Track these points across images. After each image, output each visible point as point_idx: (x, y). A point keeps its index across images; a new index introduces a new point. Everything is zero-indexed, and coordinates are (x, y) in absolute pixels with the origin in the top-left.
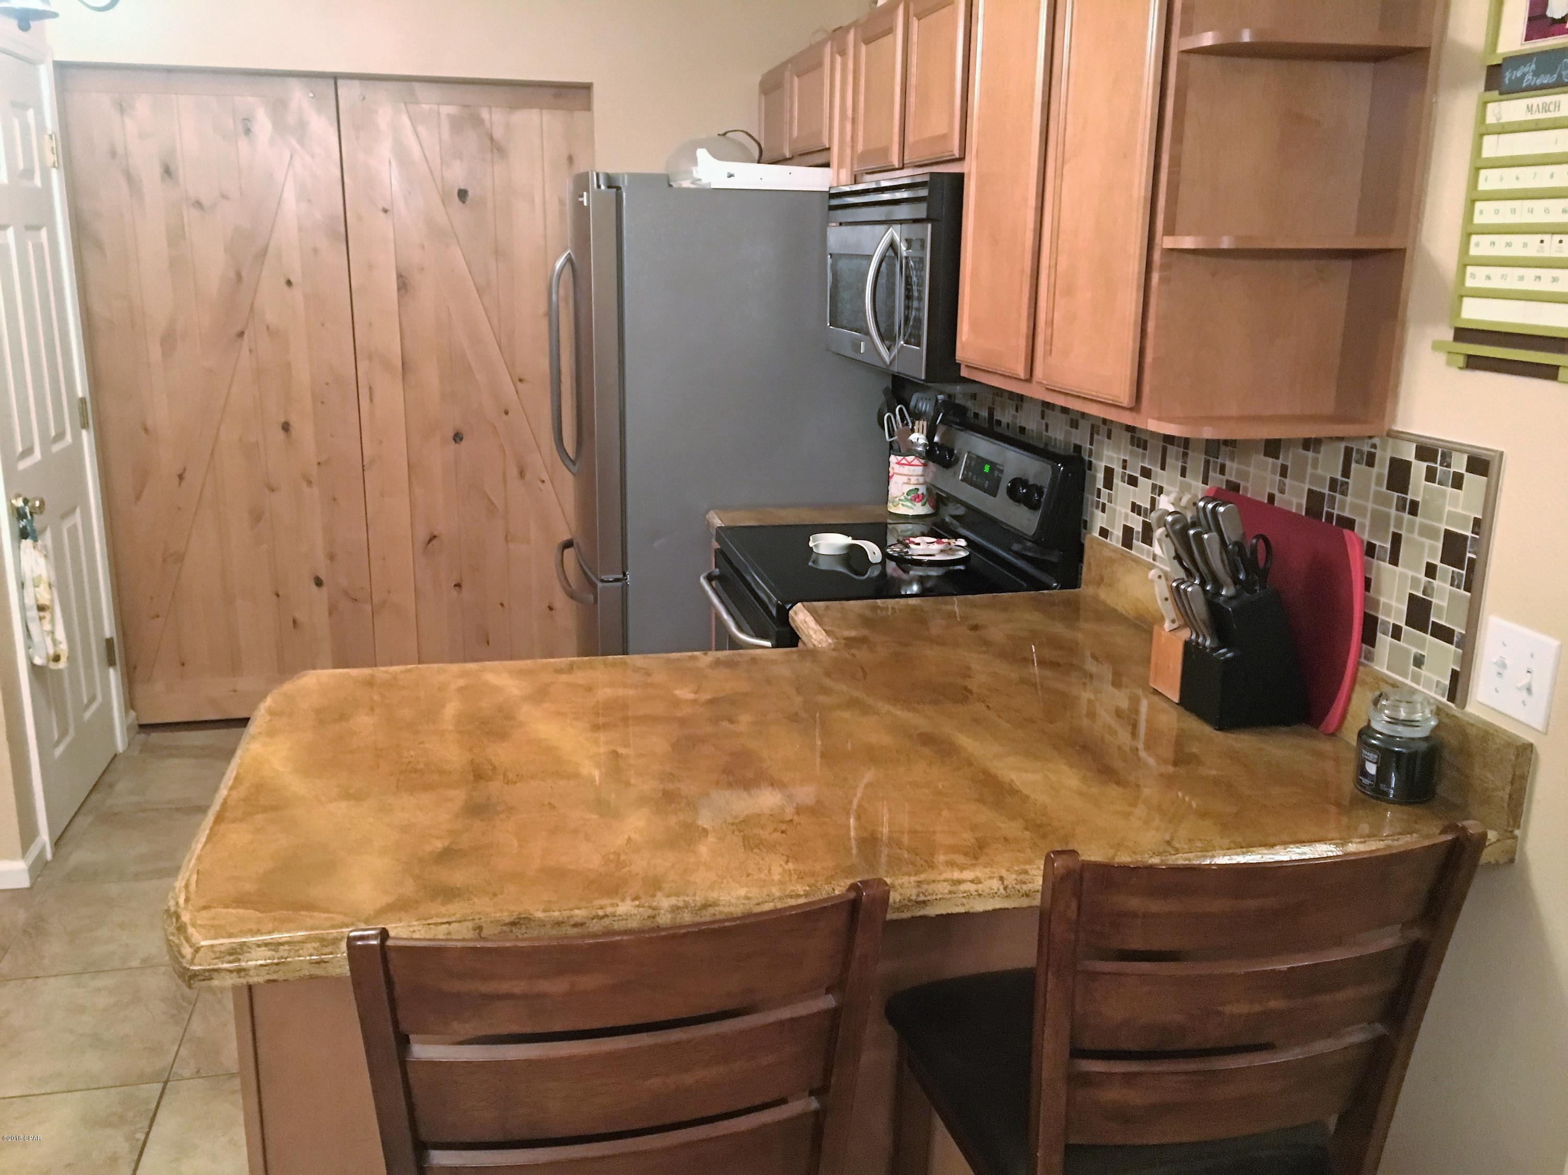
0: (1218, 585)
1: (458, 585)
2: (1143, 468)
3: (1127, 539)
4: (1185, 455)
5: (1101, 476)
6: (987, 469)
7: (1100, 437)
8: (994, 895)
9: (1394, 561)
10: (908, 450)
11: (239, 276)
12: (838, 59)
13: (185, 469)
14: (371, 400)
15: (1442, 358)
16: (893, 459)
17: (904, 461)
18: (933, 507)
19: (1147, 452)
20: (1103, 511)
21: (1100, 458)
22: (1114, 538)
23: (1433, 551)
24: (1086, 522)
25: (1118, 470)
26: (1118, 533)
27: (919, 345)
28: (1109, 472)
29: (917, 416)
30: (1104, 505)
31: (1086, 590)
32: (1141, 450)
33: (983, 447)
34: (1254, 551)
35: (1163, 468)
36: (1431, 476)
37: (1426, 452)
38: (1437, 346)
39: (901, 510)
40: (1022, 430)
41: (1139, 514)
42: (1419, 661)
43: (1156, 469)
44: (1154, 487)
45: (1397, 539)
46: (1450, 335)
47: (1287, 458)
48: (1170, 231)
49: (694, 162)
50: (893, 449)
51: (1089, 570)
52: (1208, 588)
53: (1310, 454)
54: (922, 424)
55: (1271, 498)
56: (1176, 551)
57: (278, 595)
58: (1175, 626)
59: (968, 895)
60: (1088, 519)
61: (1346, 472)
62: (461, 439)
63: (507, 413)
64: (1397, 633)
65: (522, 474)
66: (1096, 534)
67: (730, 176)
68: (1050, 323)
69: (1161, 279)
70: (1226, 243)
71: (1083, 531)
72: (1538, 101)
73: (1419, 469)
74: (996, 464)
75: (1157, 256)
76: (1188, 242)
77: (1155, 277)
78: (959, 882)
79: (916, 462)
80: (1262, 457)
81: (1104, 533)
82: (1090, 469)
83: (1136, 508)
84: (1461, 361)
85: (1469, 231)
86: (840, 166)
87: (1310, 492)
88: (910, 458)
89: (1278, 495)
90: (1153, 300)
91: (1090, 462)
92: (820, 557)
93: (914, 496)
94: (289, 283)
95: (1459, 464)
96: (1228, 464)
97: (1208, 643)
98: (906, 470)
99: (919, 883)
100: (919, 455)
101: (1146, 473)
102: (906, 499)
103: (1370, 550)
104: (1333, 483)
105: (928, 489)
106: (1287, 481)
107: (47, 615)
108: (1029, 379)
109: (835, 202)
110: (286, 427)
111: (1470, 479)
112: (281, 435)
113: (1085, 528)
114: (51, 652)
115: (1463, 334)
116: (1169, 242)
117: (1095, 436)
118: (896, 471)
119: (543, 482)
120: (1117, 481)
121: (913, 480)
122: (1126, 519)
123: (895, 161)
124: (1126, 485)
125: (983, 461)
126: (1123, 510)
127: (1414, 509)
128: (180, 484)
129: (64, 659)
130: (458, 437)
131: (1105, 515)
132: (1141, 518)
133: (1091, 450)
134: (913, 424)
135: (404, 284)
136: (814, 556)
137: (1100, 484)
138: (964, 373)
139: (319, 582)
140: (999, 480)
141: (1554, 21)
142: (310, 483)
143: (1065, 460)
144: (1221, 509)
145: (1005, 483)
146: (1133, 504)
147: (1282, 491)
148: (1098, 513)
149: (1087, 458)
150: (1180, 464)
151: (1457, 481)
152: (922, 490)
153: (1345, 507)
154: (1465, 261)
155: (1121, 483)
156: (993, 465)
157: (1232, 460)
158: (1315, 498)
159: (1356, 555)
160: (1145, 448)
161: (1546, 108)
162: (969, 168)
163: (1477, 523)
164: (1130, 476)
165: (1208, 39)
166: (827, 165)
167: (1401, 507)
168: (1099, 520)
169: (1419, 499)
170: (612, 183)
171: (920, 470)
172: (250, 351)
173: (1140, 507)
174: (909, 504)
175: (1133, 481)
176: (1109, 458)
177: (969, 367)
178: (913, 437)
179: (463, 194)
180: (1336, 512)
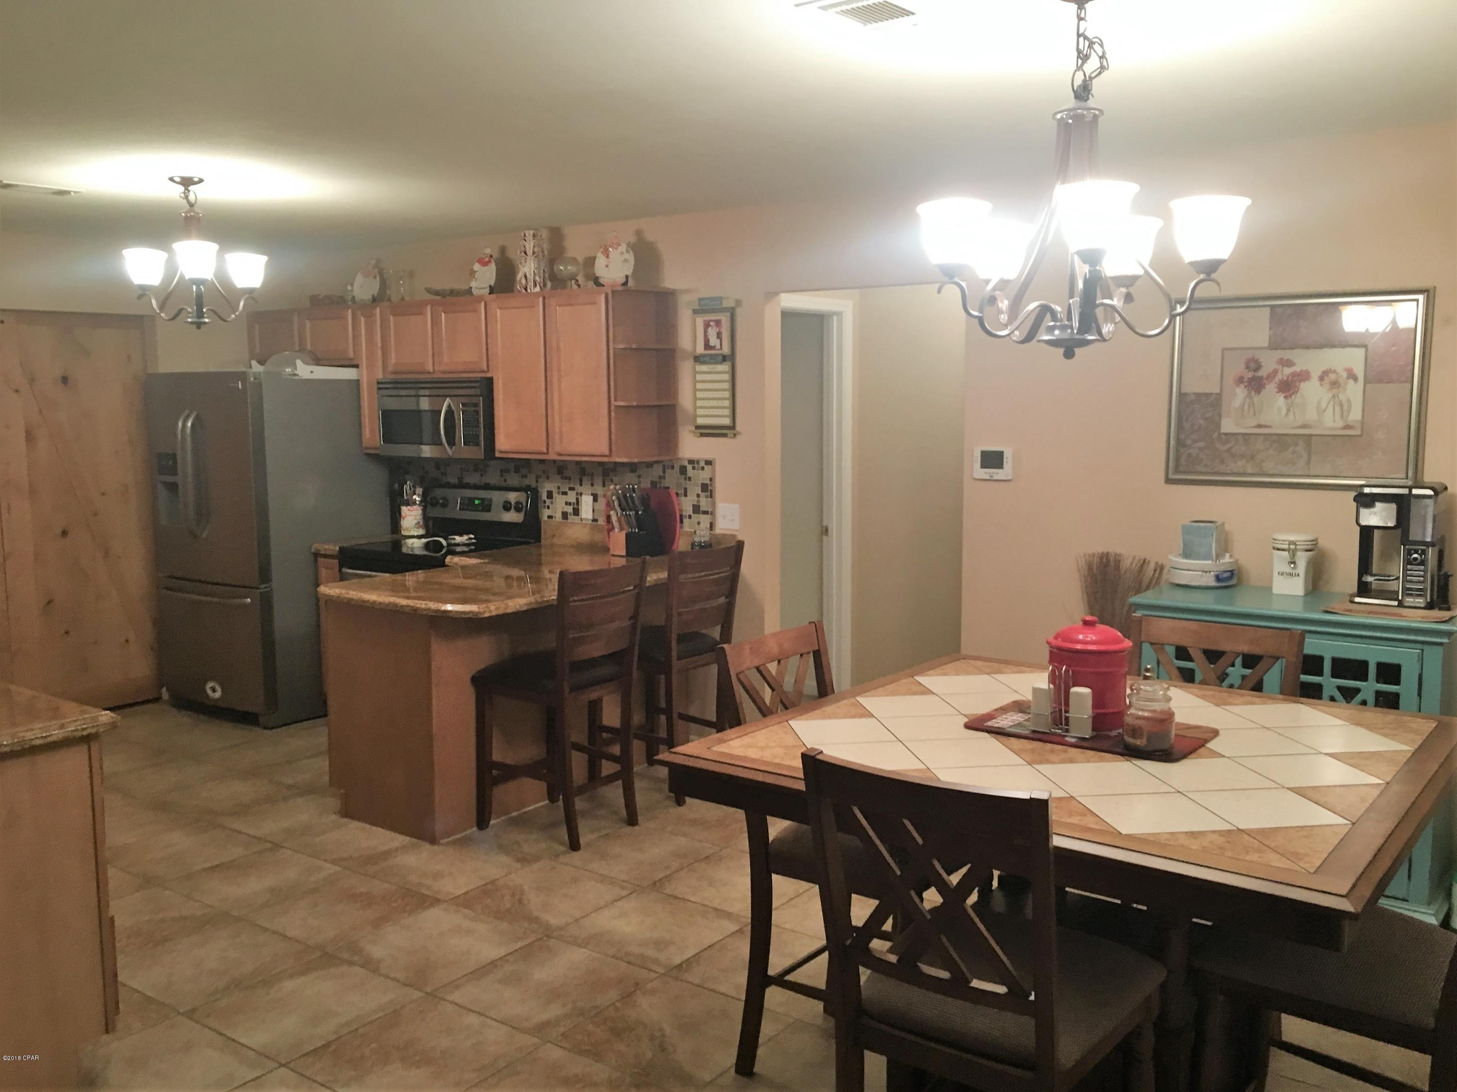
1: (67, 632)
2: (569, 487)
3: (565, 515)
4: (594, 479)
5: (545, 495)
6: (477, 502)
7: (542, 479)
9: (686, 495)
10: (412, 503)
12: (362, 319)
14: (9, 512)
15: (691, 435)
16: (403, 509)
17: (409, 508)
20: (549, 509)
21: (543, 487)
22: (557, 518)
23: (698, 490)
25: (555, 491)
26: (558, 516)
27: (478, 445)
28: (549, 493)
30: (549, 507)
31: (546, 542)
32: (566, 480)
33: (468, 493)
35: (581, 485)
36: (694, 468)
37: (691, 462)
38: (690, 431)
42: (699, 523)
44: (577, 494)
45: (686, 489)
46: (693, 428)
47: (635, 472)
48: (615, 400)
49: (295, 368)
50: (401, 504)
51: (545, 532)
54: (419, 490)
60: (540, 514)
61: (664, 472)
62: (67, 534)
63: (96, 515)
64: (690, 517)
65: (107, 554)
66: (546, 519)
67: (312, 372)
68: (560, 431)
72: (711, 366)
73: (689, 467)
74: (484, 498)
75: (612, 408)
76: (622, 404)
77: (614, 414)
79: (419, 508)
80: (629, 474)
81: (550, 517)
82: (540, 493)
83: (568, 504)
84: (699, 435)
85: (695, 399)
86: (370, 367)
87: (651, 481)
88: (413, 507)
90: (612, 421)
91: (538, 491)
93: (419, 526)
95: (702, 464)
96: (614, 478)
97: (636, 530)
98: (414, 513)
100: (420, 505)
101: (572, 489)
102: (415, 528)
103: (677, 494)
104: (660, 477)
105: (426, 521)
106: (642, 480)
108: (548, 453)
109: (381, 386)
111: (706, 467)
113: (540, 518)
115: (698, 427)
116: (615, 403)
117: (540, 478)
118: (405, 514)
120: (555, 494)
121: (418, 518)
122: (563, 509)
123: (430, 369)
124: (560, 496)
125: (476, 499)
126: (561, 506)
127: (690, 479)
130: (64, 534)
131: (550, 511)
132: (571, 507)
133: (537, 485)
134: (415, 490)
137: (545, 498)
138: (497, 455)
140: (490, 505)
141: (712, 347)
143: (529, 490)
145: (496, 504)
146: (566, 502)
148: (546, 510)
149: (535, 489)
150: (590, 482)
151: (703, 468)
152: (422, 522)
153: (666, 483)
154: (695, 408)
155: (557, 496)
156: (482, 501)
157: (616, 476)
158: (654, 484)
159: (674, 496)
160: (569, 479)
161: (713, 368)
162: (498, 376)
163: (711, 480)
164: (562, 492)
165: (619, 347)
166: (357, 366)
167: (685, 479)
168: (547, 513)
169: (691, 476)
171: (421, 512)
173: (570, 503)
174: (417, 530)
175: (565, 493)
176: (546, 487)
177: (501, 452)
178: (414, 497)
179: (65, 380)
180: (663, 485)
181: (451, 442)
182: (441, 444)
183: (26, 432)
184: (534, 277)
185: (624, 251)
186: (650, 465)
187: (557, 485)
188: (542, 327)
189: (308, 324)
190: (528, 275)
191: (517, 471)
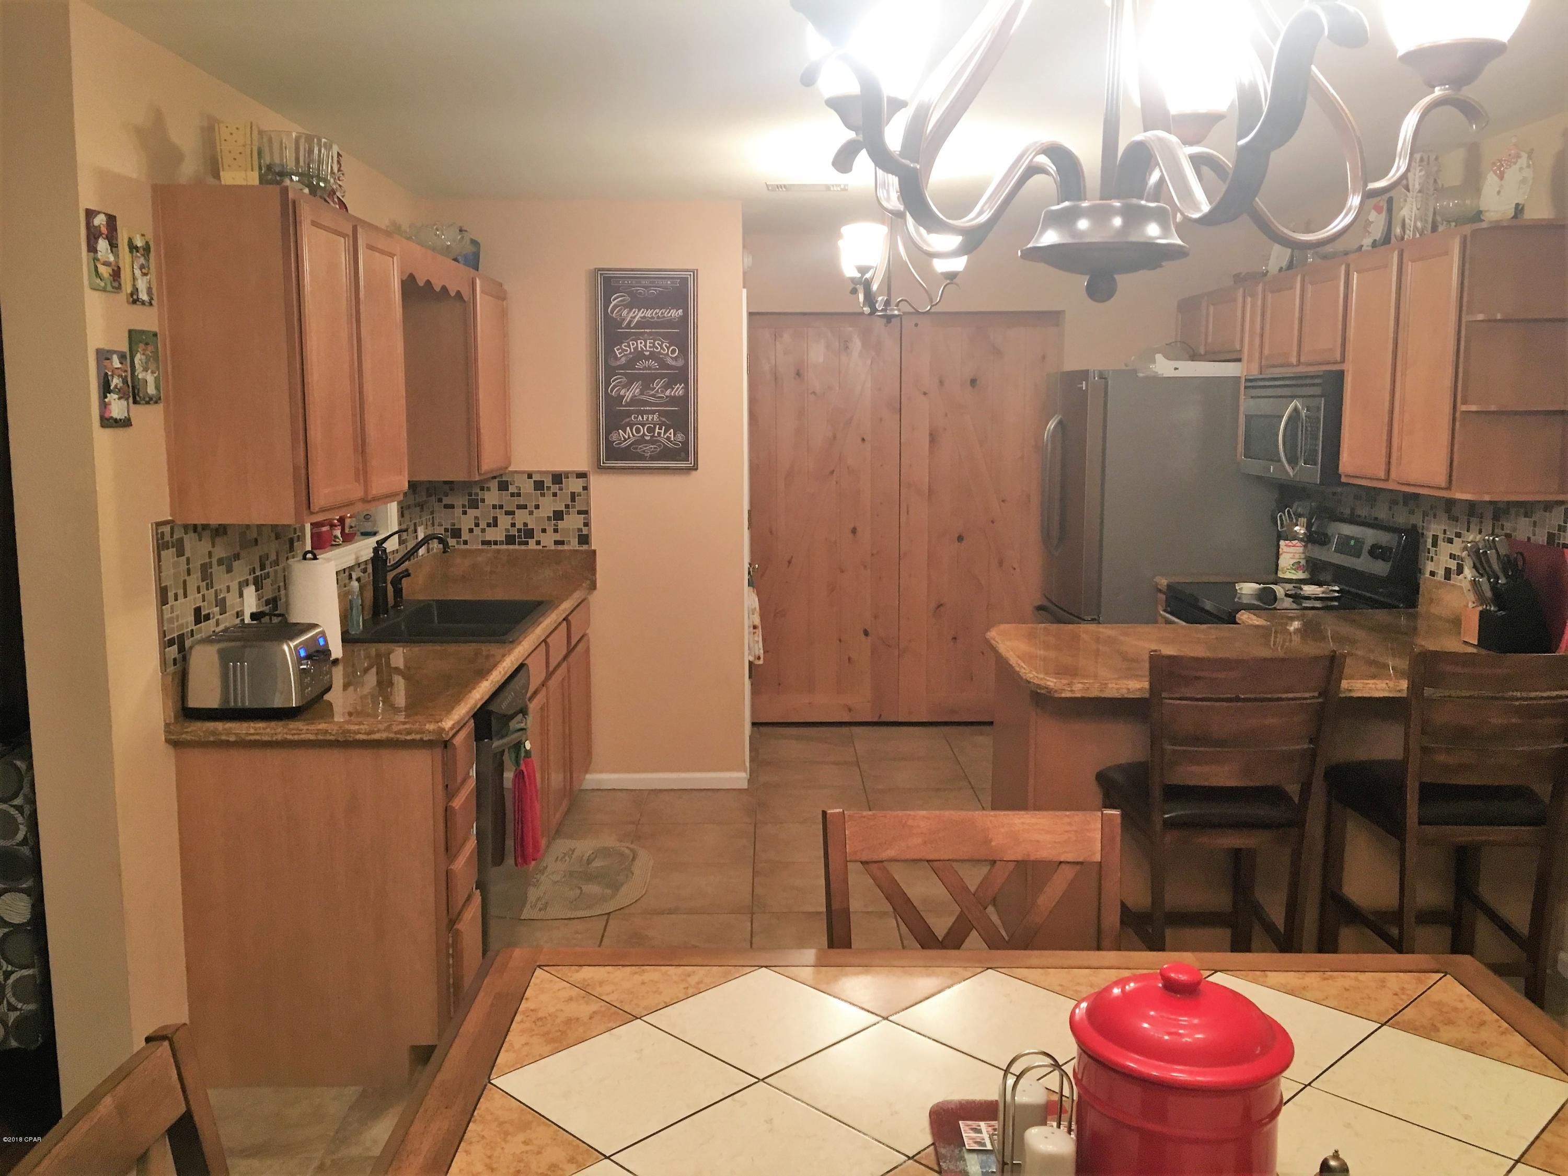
0: (1497, 578)
1: (955, 638)
2: (1456, 533)
3: (1448, 571)
4: (1481, 522)
5: (1430, 541)
6: (1352, 542)
7: (1429, 518)
8: (1383, 690)
10: (1294, 537)
11: (835, 437)
12: (1249, 299)
13: (792, 557)
14: (908, 513)
16: (1282, 543)
17: (1290, 544)
18: (1310, 574)
19: (1459, 523)
20: (1432, 561)
21: (1428, 529)
22: (1439, 575)
24: (1420, 569)
25: (1441, 536)
26: (1441, 572)
27: (1315, 464)
28: (1435, 538)
29: (1299, 516)
30: (1432, 557)
31: (1421, 609)
32: (1455, 523)
33: (1348, 530)
34: (1516, 559)
35: (1468, 531)
39: (1288, 576)
40: (1376, 519)
41: (1455, 559)
43: (1464, 532)
47: (1536, 517)
48: (1464, 402)
49: (1154, 362)
50: (1280, 537)
51: (1424, 597)
52: (1492, 580)
53: (1547, 514)
54: (1303, 520)
55: (1529, 539)
56: (1474, 564)
57: (840, 641)
58: (1474, 605)
59: (1371, 689)
60: (1421, 567)
62: (962, 539)
63: (993, 522)
65: (1001, 564)
66: (1427, 575)
67: (1176, 369)
68: (1400, 449)
69: (1460, 425)
70: (1493, 408)
71: (1419, 575)
74: (1359, 538)
75: (1458, 415)
76: (1474, 408)
77: (1458, 424)
78: (1367, 684)
79: (1299, 544)
80: (1523, 519)
81: (1433, 574)
82: (1423, 537)
83: (1452, 556)
86: (1250, 360)
87: (1548, 532)
88: (1294, 542)
89: (1532, 538)
90: (1456, 435)
91: (1423, 534)
92: (1243, 596)
93: (1297, 566)
94: (863, 440)
96: (1505, 524)
97: (1492, 609)
98: (1292, 549)
99: (1348, 683)
100: (1301, 540)
101: (1458, 535)
102: (1292, 569)
104: (1560, 528)
105: (1307, 561)
106: (1536, 529)
107: (757, 631)
108: (1387, 478)
109: (1250, 384)
110: (854, 531)
112: (851, 535)
113: (1420, 573)
114: (757, 654)
116: (1464, 408)
117: (1426, 518)
118: (1285, 550)
119: (1015, 569)
120: (1440, 542)
121: (1297, 556)
122: (1446, 564)
123: (1294, 360)
124: (1446, 543)
125: (1349, 538)
126: (1445, 559)
128: (788, 566)
129: (762, 659)
130: (960, 539)
131: (1432, 563)
132: (1456, 562)
133: (1423, 527)
134: (1297, 520)
135: (933, 439)
136: (1238, 595)
137: (1429, 545)
138: (1343, 480)
139: (866, 633)
140: (1362, 548)
142: (865, 567)
143: (1407, 532)
144: (1497, 539)
145: (1366, 548)
146: (1451, 554)
147: (1534, 535)
148: (1429, 562)
149: (1420, 531)
150: (1478, 528)
152: (1303, 562)
155: (1443, 543)
156: (1357, 540)
157: (1508, 522)
158: (1551, 537)
160: (1457, 521)
162: (1349, 369)
164: (1449, 539)
165: (1480, 317)
166: (1239, 360)
168: (1430, 567)
170: (1102, 376)
171: (1301, 550)
172: (837, 483)
173: (1455, 555)
174: (1293, 571)
175: (1450, 541)
176: (1435, 528)
177: (1347, 476)
178: (1297, 528)
179: (973, 382)
180: (1561, 542)
181: (1293, 461)
182: (1279, 460)
183: (931, 434)
184: (1415, 223)
185: (1525, 165)
186: (1548, 506)
187: (1443, 527)
188: (1394, 295)
189: (1211, 308)
190: (1407, 221)
191: (1405, 504)
